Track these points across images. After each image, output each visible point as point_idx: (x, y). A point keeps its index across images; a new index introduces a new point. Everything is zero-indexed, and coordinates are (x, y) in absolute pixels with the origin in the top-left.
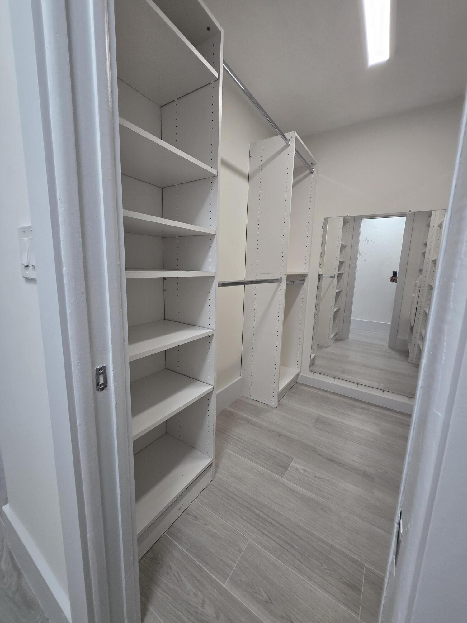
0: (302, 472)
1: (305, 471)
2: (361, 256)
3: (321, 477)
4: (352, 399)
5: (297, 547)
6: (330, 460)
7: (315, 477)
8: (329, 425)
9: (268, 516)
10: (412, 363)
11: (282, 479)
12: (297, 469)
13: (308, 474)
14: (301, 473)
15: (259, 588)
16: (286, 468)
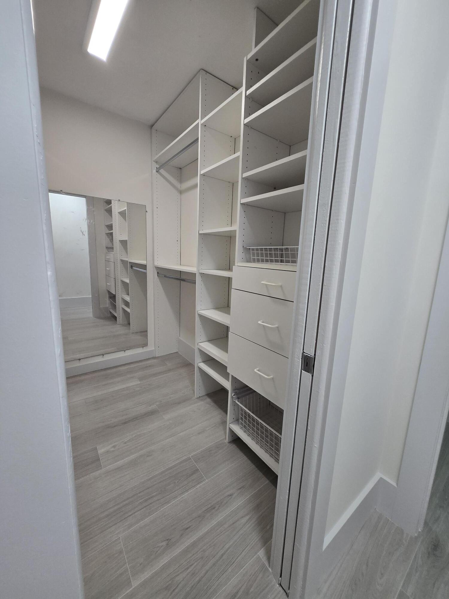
0: (113, 449)
1: (114, 447)
2: (84, 235)
3: (129, 439)
4: (102, 370)
5: (155, 494)
6: (125, 423)
7: (125, 443)
8: (101, 401)
9: (118, 504)
10: (120, 324)
11: (104, 470)
12: (108, 452)
13: (119, 446)
14: (113, 451)
15: (156, 546)
16: (97, 459)
